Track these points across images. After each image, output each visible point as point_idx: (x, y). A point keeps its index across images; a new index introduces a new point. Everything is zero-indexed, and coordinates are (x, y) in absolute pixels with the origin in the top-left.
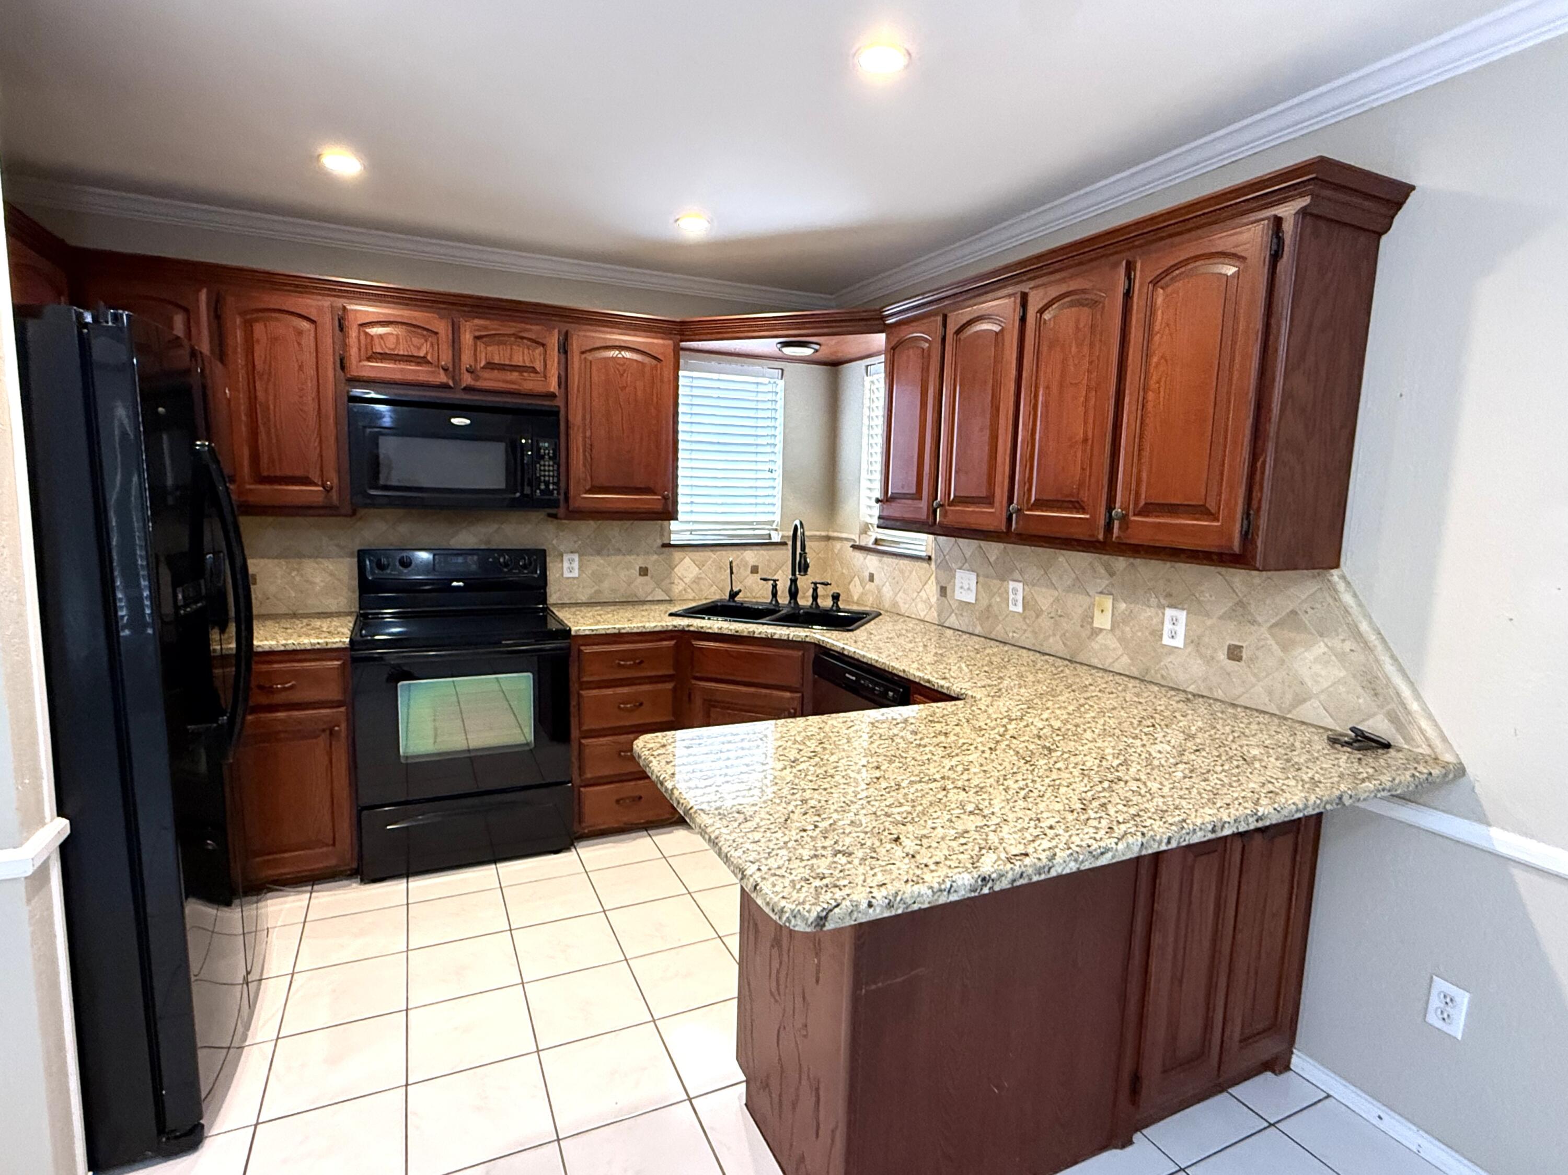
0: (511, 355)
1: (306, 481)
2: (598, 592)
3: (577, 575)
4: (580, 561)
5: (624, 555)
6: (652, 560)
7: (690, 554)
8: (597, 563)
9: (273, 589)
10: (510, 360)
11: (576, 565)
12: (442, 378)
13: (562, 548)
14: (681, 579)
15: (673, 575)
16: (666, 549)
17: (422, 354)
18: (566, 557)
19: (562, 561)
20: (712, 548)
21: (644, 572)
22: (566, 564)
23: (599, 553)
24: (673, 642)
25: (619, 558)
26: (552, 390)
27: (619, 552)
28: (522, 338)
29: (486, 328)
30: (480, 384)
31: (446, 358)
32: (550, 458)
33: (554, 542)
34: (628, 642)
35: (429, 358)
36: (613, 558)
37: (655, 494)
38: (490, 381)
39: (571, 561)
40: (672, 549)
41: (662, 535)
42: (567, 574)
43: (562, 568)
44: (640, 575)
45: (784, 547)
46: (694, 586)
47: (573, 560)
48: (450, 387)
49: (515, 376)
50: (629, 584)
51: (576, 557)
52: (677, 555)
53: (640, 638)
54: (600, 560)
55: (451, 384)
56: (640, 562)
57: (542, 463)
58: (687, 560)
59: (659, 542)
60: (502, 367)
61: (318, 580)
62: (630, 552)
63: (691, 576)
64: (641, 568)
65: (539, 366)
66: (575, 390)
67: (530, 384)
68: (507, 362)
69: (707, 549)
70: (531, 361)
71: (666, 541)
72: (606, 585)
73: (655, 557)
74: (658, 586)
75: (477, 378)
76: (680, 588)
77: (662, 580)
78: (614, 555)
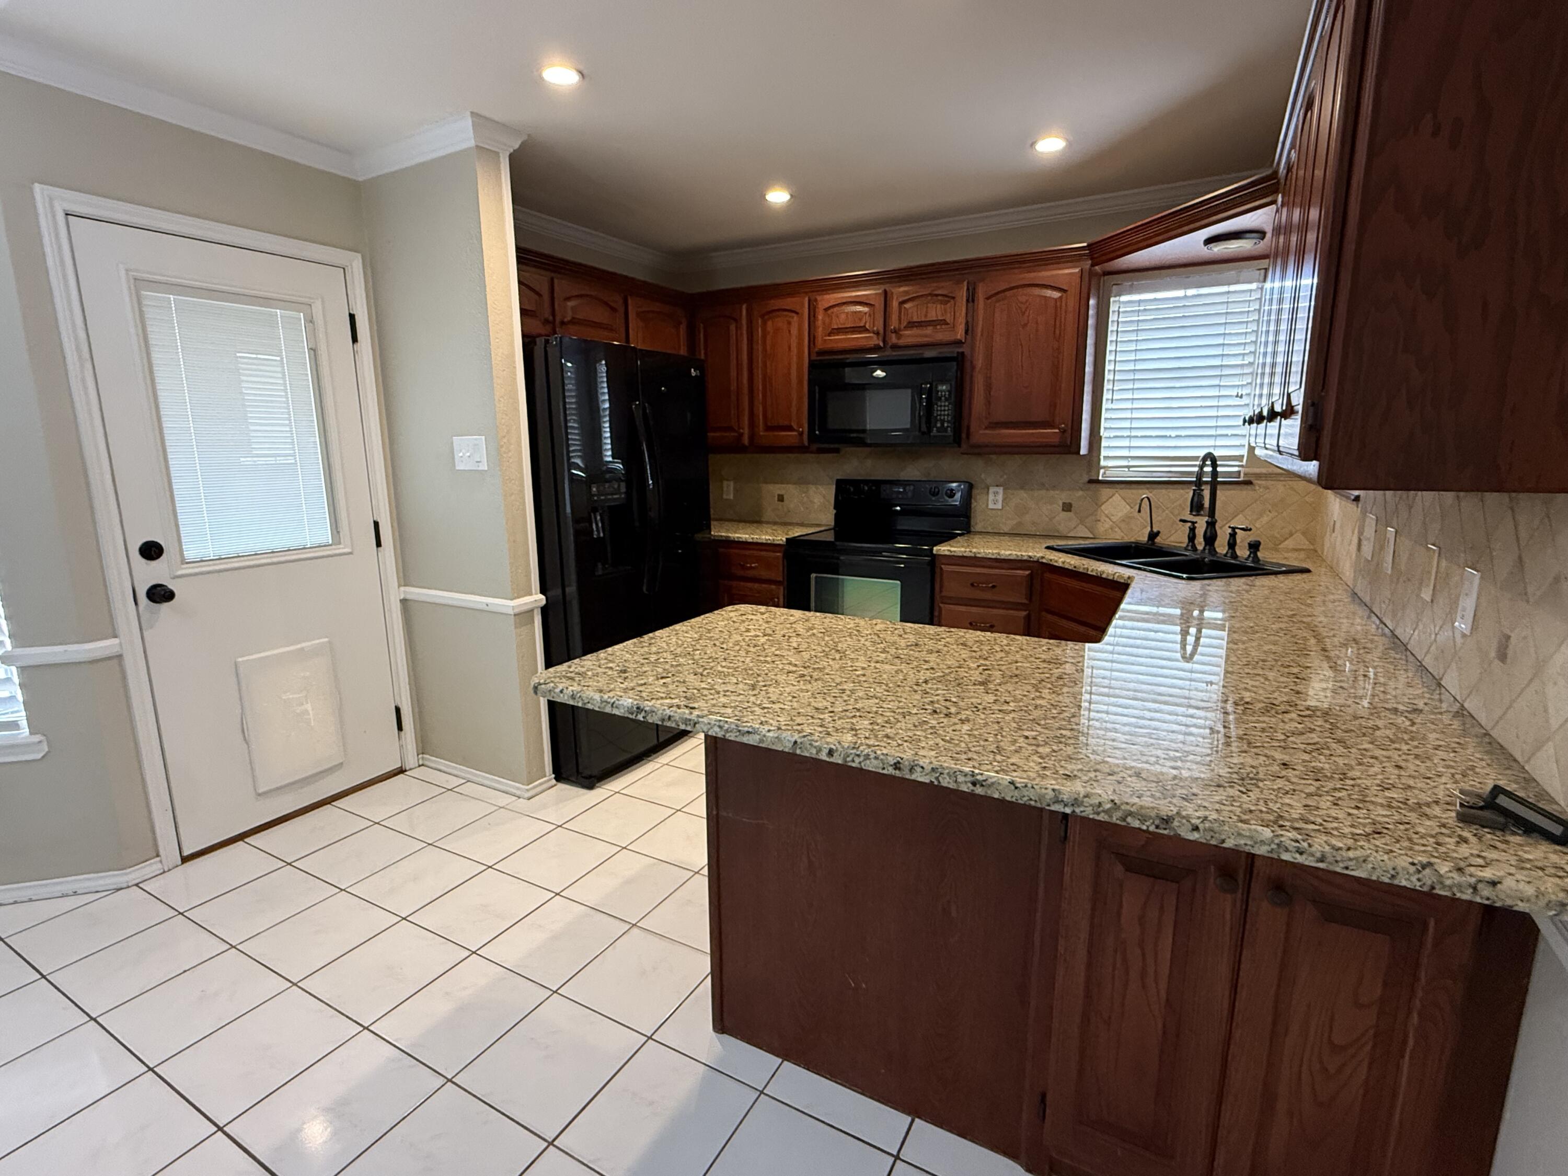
0: (927, 312)
1: (790, 428)
2: (1020, 524)
3: (1000, 507)
4: (1004, 493)
5: (1047, 490)
6: (1077, 496)
7: (1121, 492)
8: (1021, 497)
9: (792, 506)
10: (926, 316)
11: (1000, 497)
12: (877, 341)
13: (989, 481)
14: (1107, 517)
15: (1099, 511)
16: (1094, 485)
17: (862, 324)
18: (992, 490)
19: (988, 493)
20: (1148, 486)
21: (1067, 507)
22: (991, 497)
23: (1022, 488)
24: (1027, 572)
25: (1043, 492)
26: (959, 337)
27: (1042, 486)
28: (937, 295)
29: (906, 293)
30: (902, 342)
31: (879, 326)
32: (946, 400)
33: (983, 476)
34: (983, 567)
35: (867, 326)
36: (1036, 493)
37: (1053, 427)
38: (910, 337)
39: (996, 493)
40: (1098, 486)
41: (1089, 472)
42: (991, 506)
43: (988, 500)
44: (1063, 510)
45: (1249, 487)
46: (1123, 526)
47: (997, 493)
48: (881, 348)
49: (929, 330)
50: (1051, 519)
51: (1000, 490)
52: (1105, 491)
53: (998, 564)
54: (1023, 494)
55: (881, 344)
56: (1062, 497)
57: (939, 404)
58: (1117, 498)
59: (1086, 478)
60: (920, 324)
61: (816, 501)
62: (1054, 488)
63: (1120, 514)
64: (1064, 503)
65: (949, 319)
66: (979, 334)
67: (941, 335)
68: (923, 319)
69: (1142, 486)
70: (943, 315)
71: (1094, 478)
72: (1027, 518)
73: (1080, 493)
74: (1082, 522)
75: (899, 337)
76: (1107, 526)
77: (1087, 517)
78: (1038, 490)
